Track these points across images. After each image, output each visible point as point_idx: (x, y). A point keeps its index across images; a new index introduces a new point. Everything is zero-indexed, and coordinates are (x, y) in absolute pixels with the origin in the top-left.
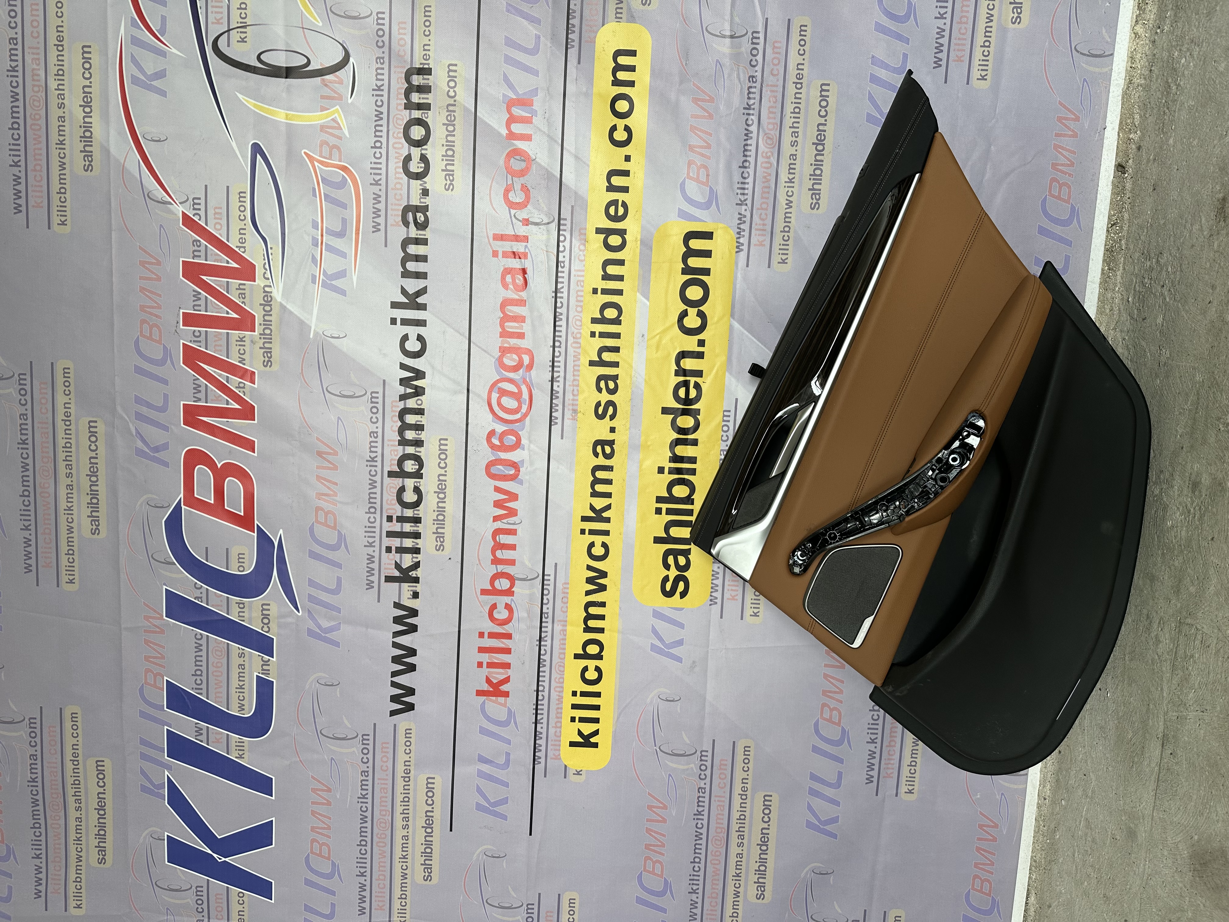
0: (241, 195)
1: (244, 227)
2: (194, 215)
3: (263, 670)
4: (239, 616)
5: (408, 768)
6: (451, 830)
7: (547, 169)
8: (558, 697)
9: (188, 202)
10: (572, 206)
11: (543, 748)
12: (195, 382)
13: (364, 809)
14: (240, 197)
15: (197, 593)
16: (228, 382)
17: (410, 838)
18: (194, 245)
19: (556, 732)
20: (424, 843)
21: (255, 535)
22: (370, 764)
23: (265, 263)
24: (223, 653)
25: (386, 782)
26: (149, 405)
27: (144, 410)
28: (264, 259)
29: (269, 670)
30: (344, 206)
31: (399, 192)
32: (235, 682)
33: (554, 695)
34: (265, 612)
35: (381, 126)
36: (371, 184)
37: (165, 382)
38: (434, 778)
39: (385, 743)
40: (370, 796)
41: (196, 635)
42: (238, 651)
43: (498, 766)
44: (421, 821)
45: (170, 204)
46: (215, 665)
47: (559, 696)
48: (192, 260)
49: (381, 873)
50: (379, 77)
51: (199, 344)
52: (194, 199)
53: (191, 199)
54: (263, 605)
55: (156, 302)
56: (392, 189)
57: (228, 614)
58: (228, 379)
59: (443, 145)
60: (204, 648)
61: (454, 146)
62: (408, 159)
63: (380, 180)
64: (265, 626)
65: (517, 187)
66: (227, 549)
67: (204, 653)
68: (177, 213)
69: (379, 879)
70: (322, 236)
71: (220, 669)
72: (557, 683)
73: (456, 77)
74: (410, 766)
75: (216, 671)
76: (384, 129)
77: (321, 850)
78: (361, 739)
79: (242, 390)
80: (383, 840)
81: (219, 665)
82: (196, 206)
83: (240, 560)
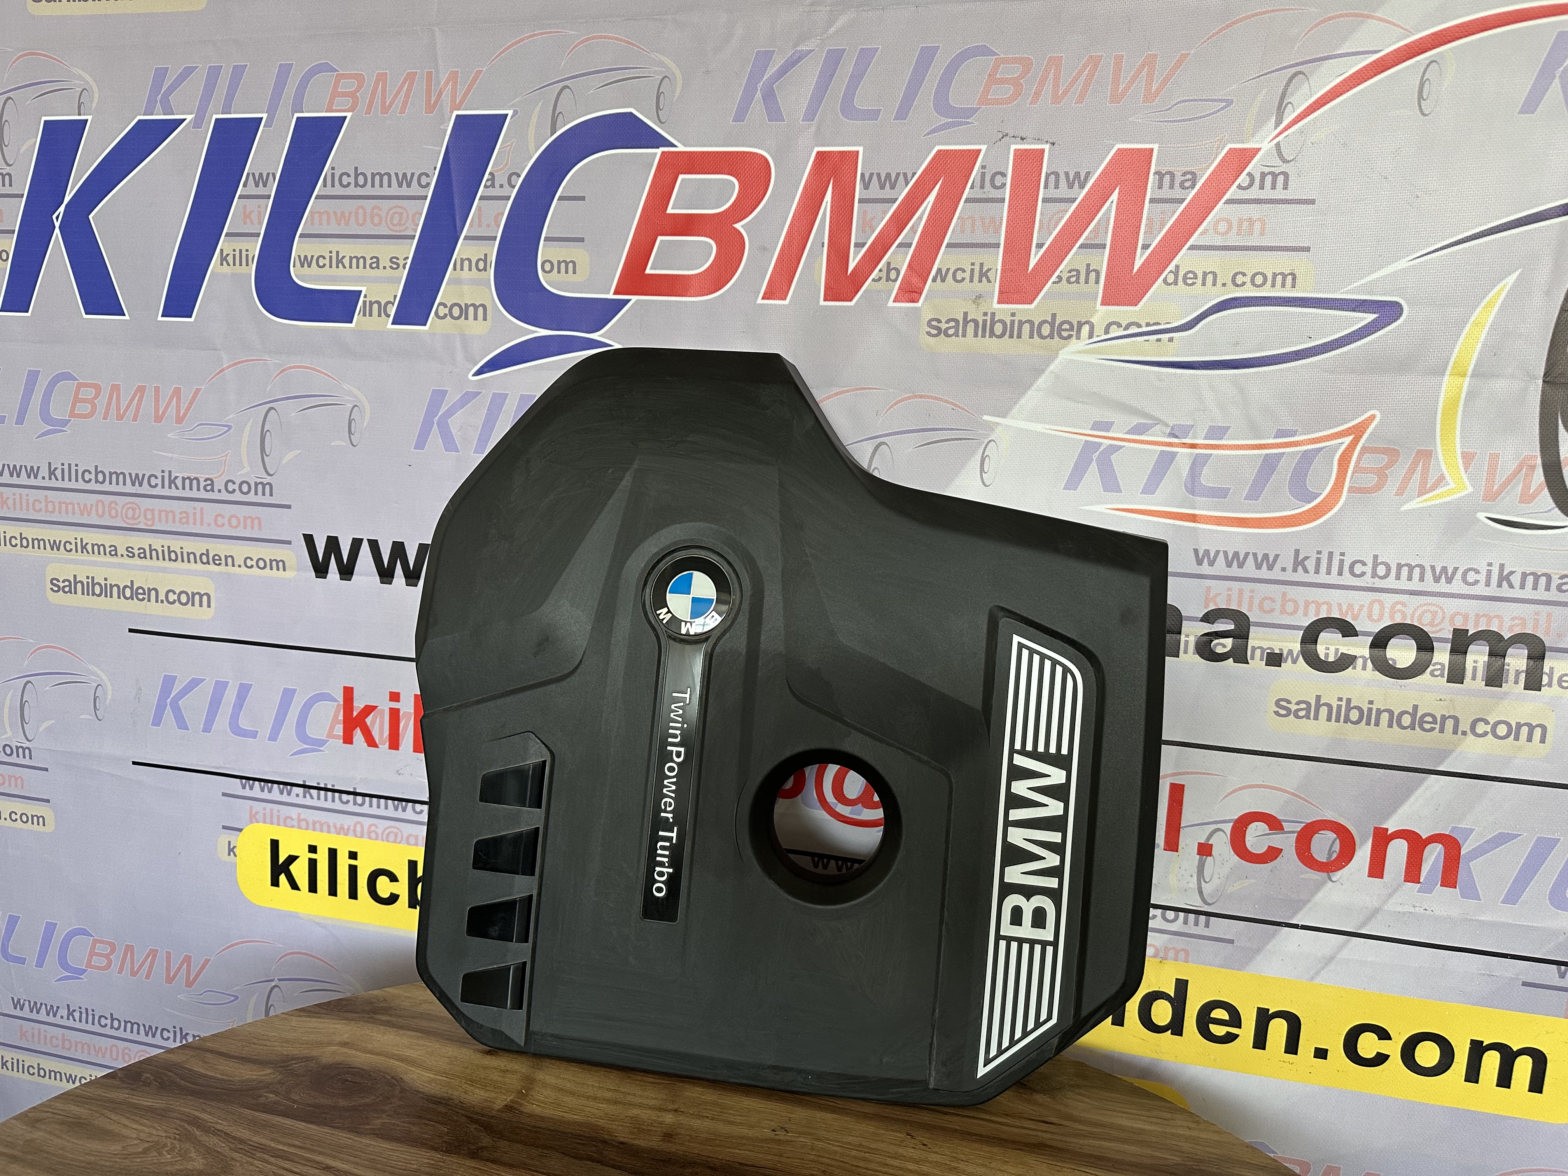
0: (1290, 277)
1: (1219, 282)
2: (1250, 175)
3: (371, 303)
4: (462, 260)
5: (223, 562)
6: (131, 630)
7: (1308, 901)
8: (346, 827)
9: (1278, 162)
10: (1231, 942)
11: (266, 795)
12: (901, 177)
13: (153, 481)
14: (1284, 277)
15: (500, 179)
16: (900, 245)
17: (114, 560)
18: (1184, 174)
19: (292, 819)
20: (108, 583)
21: (611, 296)
22: (225, 496)
23: (1139, 326)
24: (396, 228)
25: (198, 521)
26: (856, 78)
27: (846, 69)
28: (1148, 325)
29: (371, 315)
30: (1254, 493)
31: (1278, 606)
32: (347, 249)
33: (349, 821)
34: (471, 309)
35: (1422, 579)
36: (1297, 552)
37: (902, 114)
38: (209, 606)
39: (260, 524)
40: (174, 492)
41: (428, 176)
42: (401, 258)
43: (235, 717)
44: (142, 581)
45: (1278, 123)
46: (376, 211)
47: (348, 829)
48: (1153, 170)
49: (57, 505)
50: (1530, 580)
51: (978, 184)
52: (1286, 175)
53: (1284, 168)
54: (484, 306)
55: (1066, 92)
56: (1284, 594)
57: (466, 238)
58: (906, 245)
59: (1371, 702)
60: (404, 191)
61: (1368, 723)
62: (1347, 630)
63: (1306, 571)
64: (446, 311)
65: (1277, 840)
66: (582, 240)
67: (395, 190)
68: (1257, 138)
69: (47, 502)
70: (1193, 446)
71: (368, 221)
72: (370, 826)
73: (1517, 738)
74: (227, 565)
75: (365, 214)
76: (1415, 585)
77: (84, 401)
78: (265, 481)
79: (884, 274)
80: (107, 513)
81: (376, 220)
82: (1269, 179)
83: (563, 265)
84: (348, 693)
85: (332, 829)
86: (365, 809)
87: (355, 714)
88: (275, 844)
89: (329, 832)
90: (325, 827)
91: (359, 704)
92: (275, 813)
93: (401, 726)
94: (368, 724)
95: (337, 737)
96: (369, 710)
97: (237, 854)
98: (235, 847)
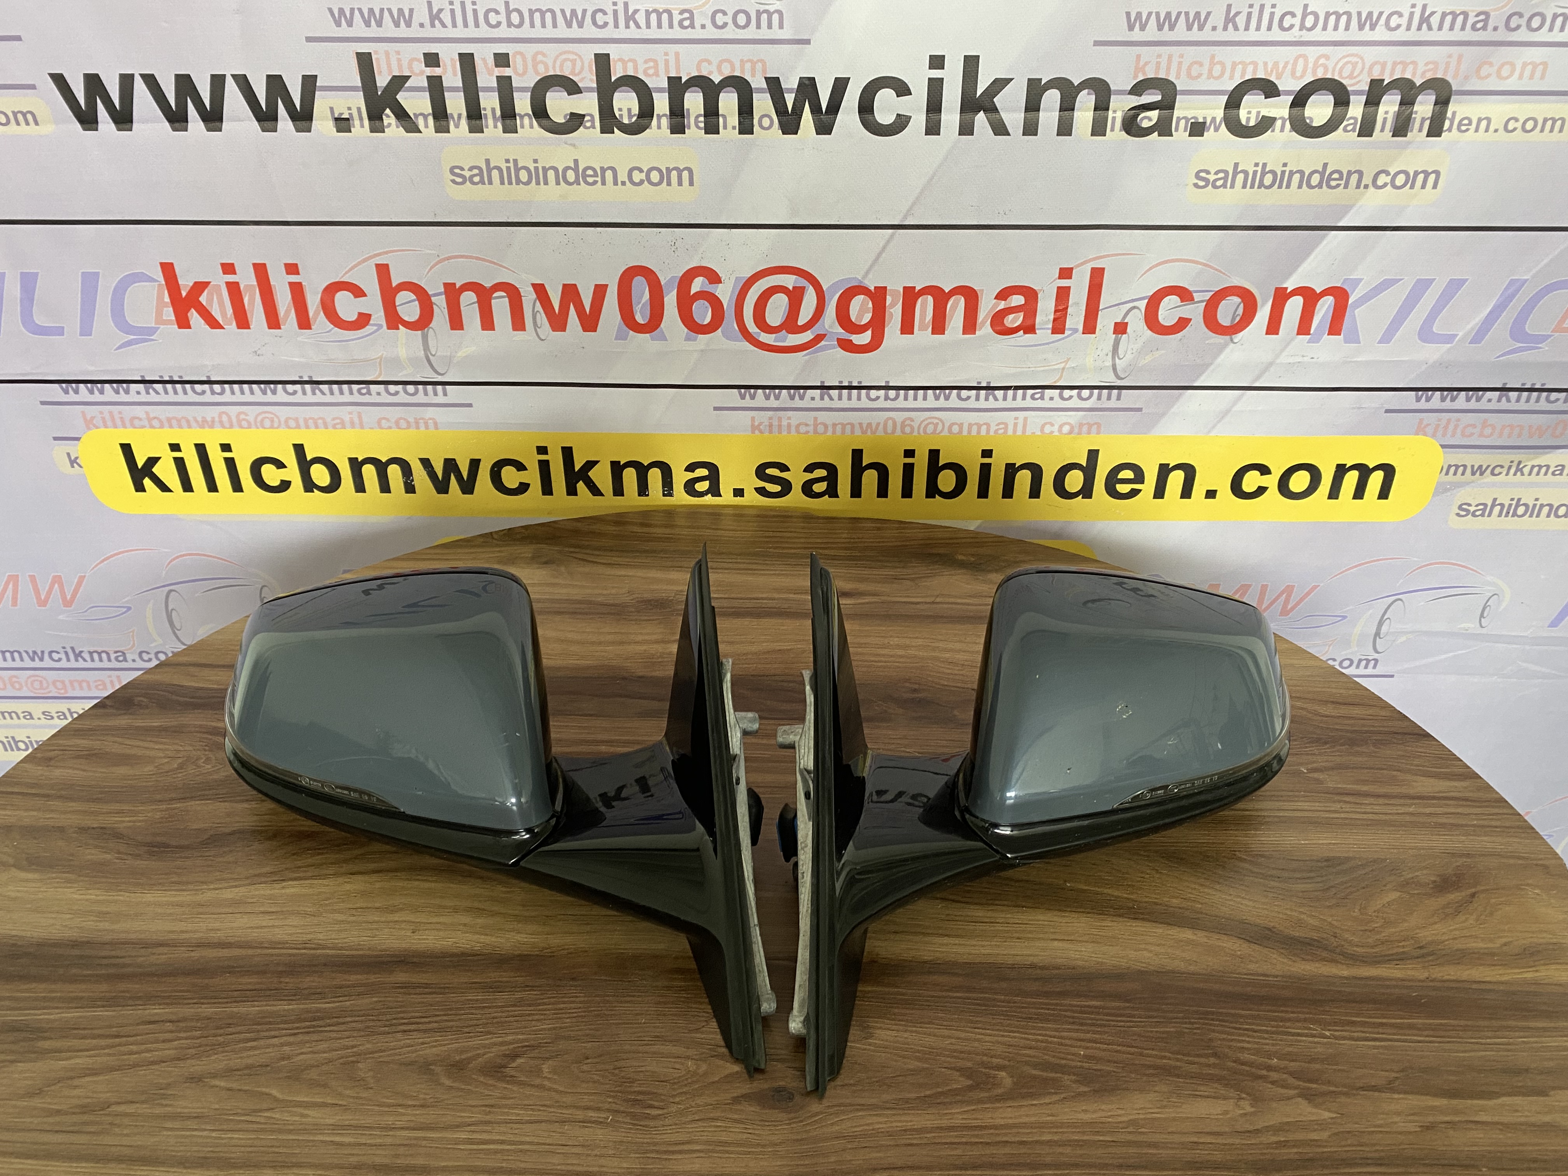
7: (1211, 363)
8: (210, 419)
10: (1140, 410)
31: (1205, 71)
33: (212, 412)
43: (27, 313)
47: (213, 421)
56: (1213, 56)
59: (1285, 165)
61: (1280, 186)
62: (1270, 90)
63: (1236, 28)
65: (1186, 310)
72: (238, 415)
73: (1412, 187)
84: (168, 269)
85: (193, 424)
86: (227, 397)
87: (184, 294)
88: (127, 449)
89: (190, 427)
90: (184, 423)
91: (185, 283)
92: (117, 416)
93: (246, 300)
94: (204, 303)
95: (168, 322)
96: (200, 287)
97: (82, 465)
98: (77, 458)
